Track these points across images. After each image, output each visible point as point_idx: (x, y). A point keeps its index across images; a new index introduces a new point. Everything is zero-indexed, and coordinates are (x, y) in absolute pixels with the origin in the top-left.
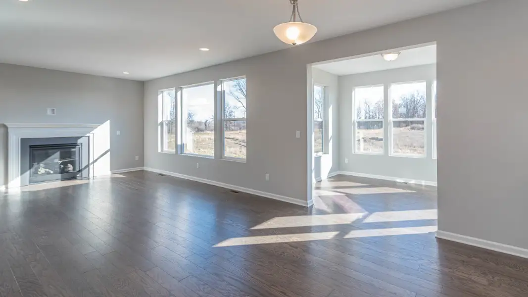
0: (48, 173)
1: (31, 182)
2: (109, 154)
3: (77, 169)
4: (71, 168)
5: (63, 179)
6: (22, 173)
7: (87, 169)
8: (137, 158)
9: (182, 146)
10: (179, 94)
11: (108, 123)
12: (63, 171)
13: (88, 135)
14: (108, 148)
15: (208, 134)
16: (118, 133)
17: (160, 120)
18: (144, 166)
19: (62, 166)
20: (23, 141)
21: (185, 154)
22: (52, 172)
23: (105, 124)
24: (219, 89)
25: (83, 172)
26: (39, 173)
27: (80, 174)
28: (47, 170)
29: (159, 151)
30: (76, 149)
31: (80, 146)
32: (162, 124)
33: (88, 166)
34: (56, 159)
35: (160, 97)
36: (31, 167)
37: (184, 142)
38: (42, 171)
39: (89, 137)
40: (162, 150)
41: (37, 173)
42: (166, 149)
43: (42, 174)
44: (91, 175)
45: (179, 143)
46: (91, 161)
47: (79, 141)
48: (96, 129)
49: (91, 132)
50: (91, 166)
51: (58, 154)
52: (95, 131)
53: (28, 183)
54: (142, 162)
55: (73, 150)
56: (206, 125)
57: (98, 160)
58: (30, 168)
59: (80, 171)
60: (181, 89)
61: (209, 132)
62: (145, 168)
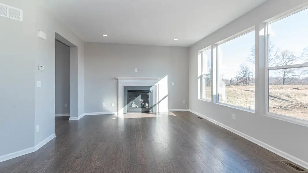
0: (136, 107)
1: (128, 112)
2: (167, 98)
3: (150, 107)
4: (147, 105)
5: (143, 112)
6: (124, 106)
7: (155, 107)
8: (184, 102)
9: (217, 96)
10: (215, 50)
11: (166, 77)
12: (143, 107)
13: (155, 85)
14: (167, 94)
15: (233, 87)
16: (173, 84)
17: (199, 75)
18: (189, 108)
19: (143, 104)
20: (125, 87)
21: (220, 103)
22: (138, 107)
23: (165, 77)
24: (262, 33)
25: (153, 108)
26: (132, 107)
27: (151, 109)
28: (136, 105)
29: (199, 98)
30: (149, 94)
31: (151, 92)
32: (201, 77)
33: (155, 105)
34: (139, 99)
35: (199, 56)
36: (128, 102)
37: (219, 92)
38: (133, 106)
39: (156, 86)
40: (201, 98)
41: (131, 107)
42: (204, 97)
43: (134, 108)
44: (157, 111)
45: (215, 93)
46: (157, 102)
47: (151, 89)
48: (160, 81)
49: (157, 83)
50: (157, 105)
51: (140, 96)
52: (159, 82)
53: (127, 112)
54: (188, 105)
55: (148, 94)
56: (231, 81)
57: (161, 102)
58: (128, 104)
59: (151, 108)
60: (217, 45)
61: (233, 86)
62: (190, 110)
